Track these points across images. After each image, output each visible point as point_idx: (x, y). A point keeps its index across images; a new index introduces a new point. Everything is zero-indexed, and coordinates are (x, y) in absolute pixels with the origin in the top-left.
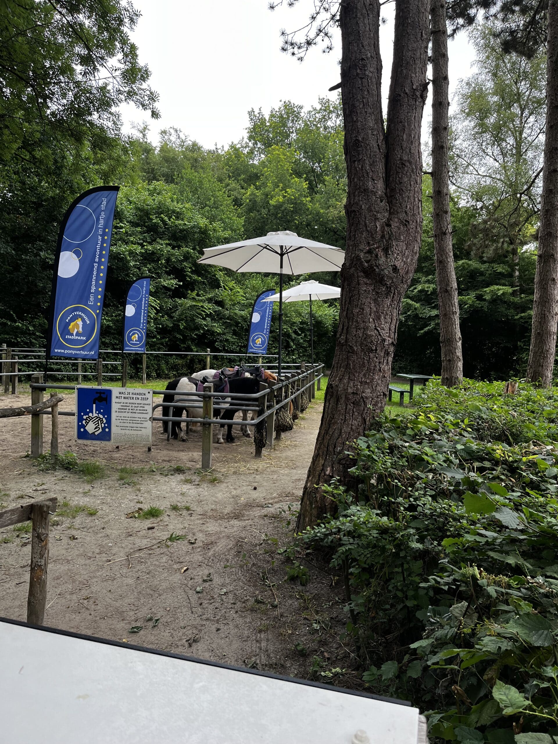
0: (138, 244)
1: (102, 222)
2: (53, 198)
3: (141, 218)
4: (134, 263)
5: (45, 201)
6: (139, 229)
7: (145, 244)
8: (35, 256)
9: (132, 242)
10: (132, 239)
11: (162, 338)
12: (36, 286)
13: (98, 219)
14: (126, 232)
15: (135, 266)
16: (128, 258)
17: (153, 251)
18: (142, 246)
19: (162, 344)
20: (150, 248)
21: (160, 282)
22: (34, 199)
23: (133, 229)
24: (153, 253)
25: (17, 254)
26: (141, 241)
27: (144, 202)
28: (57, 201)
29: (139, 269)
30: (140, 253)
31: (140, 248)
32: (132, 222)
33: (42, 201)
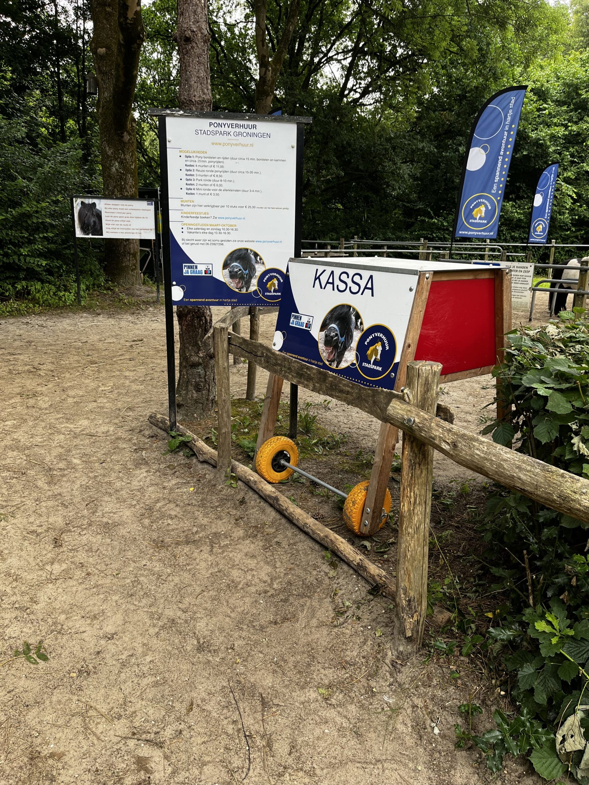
0: (562, 125)
1: (509, 118)
2: (476, 88)
3: (568, 95)
4: (553, 148)
5: (469, 92)
6: (565, 108)
7: (569, 124)
8: (454, 152)
9: (555, 125)
10: (555, 120)
11: (577, 231)
12: (453, 182)
13: (506, 117)
14: (550, 114)
15: (555, 151)
16: (548, 143)
17: (578, 132)
18: (566, 126)
19: (576, 237)
20: (575, 128)
21: (583, 167)
22: (459, 92)
23: (558, 109)
24: (579, 134)
25: (438, 152)
26: (566, 122)
27: (573, 76)
28: (480, 90)
29: (560, 154)
30: (564, 135)
31: (563, 129)
32: (559, 101)
33: (466, 93)
